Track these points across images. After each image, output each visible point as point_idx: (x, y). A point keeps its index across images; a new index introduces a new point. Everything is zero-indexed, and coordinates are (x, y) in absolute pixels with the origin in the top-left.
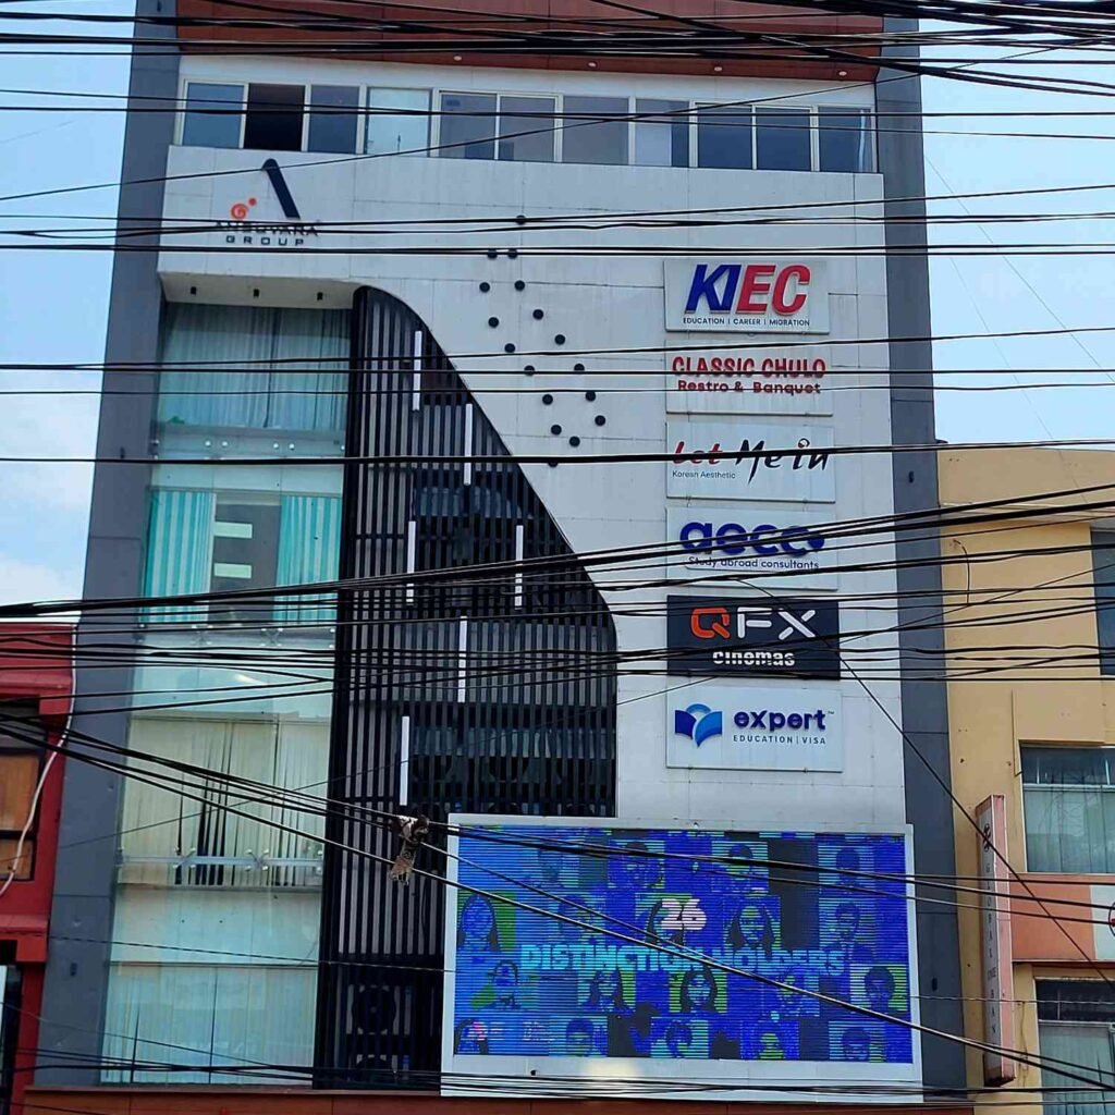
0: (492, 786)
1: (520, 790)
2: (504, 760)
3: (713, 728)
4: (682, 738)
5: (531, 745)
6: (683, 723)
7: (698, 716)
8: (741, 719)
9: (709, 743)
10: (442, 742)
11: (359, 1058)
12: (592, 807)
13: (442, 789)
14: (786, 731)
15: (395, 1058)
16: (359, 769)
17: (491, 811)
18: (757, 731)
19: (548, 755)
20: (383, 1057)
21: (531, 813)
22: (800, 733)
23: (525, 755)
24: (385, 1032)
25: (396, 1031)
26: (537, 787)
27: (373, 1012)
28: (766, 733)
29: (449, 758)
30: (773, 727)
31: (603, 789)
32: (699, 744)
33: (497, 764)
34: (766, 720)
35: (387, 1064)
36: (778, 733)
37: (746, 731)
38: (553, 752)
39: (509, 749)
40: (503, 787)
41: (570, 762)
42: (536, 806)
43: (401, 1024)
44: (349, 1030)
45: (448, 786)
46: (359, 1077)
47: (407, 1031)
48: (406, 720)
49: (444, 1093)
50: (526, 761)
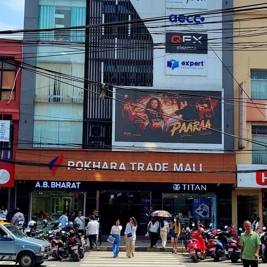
0: (123, 79)
1: (130, 80)
2: (126, 73)
3: (176, 65)
4: (169, 68)
5: (132, 69)
6: (169, 64)
7: (173, 62)
8: (183, 63)
9: (175, 69)
10: (111, 68)
11: (93, 142)
12: (147, 84)
13: (111, 80)
14: (194, 66)
15: (101, 142)
16: (92, 74)
17: (123, 85)
18: (187, 66)
19: (137, 72)
20: (98, 142)
21: (132, 86)
22: (197, 67)
23: (131, 72)
24: (99, 136)
25: (101, 136)
26: (134, 79)
27: (96, 131)
28: (189, 66)
29: (113, 72)
30: (191, 65)
31: (150, 80)
32: (173, 69)
33: (124, 74)
34: (189, 64)
35: (99, 143)
36: (192, 67)
37: (184, 66)
38: (138, 71)
39: (127, 70)
40: (126, 79)
41: (142, 73)
42: (134, 84)
43: (102, 135)
44: (90, 136)
45: (113, 79)
46: (93, 147)
47: (104, 136)
48: (102, 63)
49: (112, 150)
50: (131, 73)
